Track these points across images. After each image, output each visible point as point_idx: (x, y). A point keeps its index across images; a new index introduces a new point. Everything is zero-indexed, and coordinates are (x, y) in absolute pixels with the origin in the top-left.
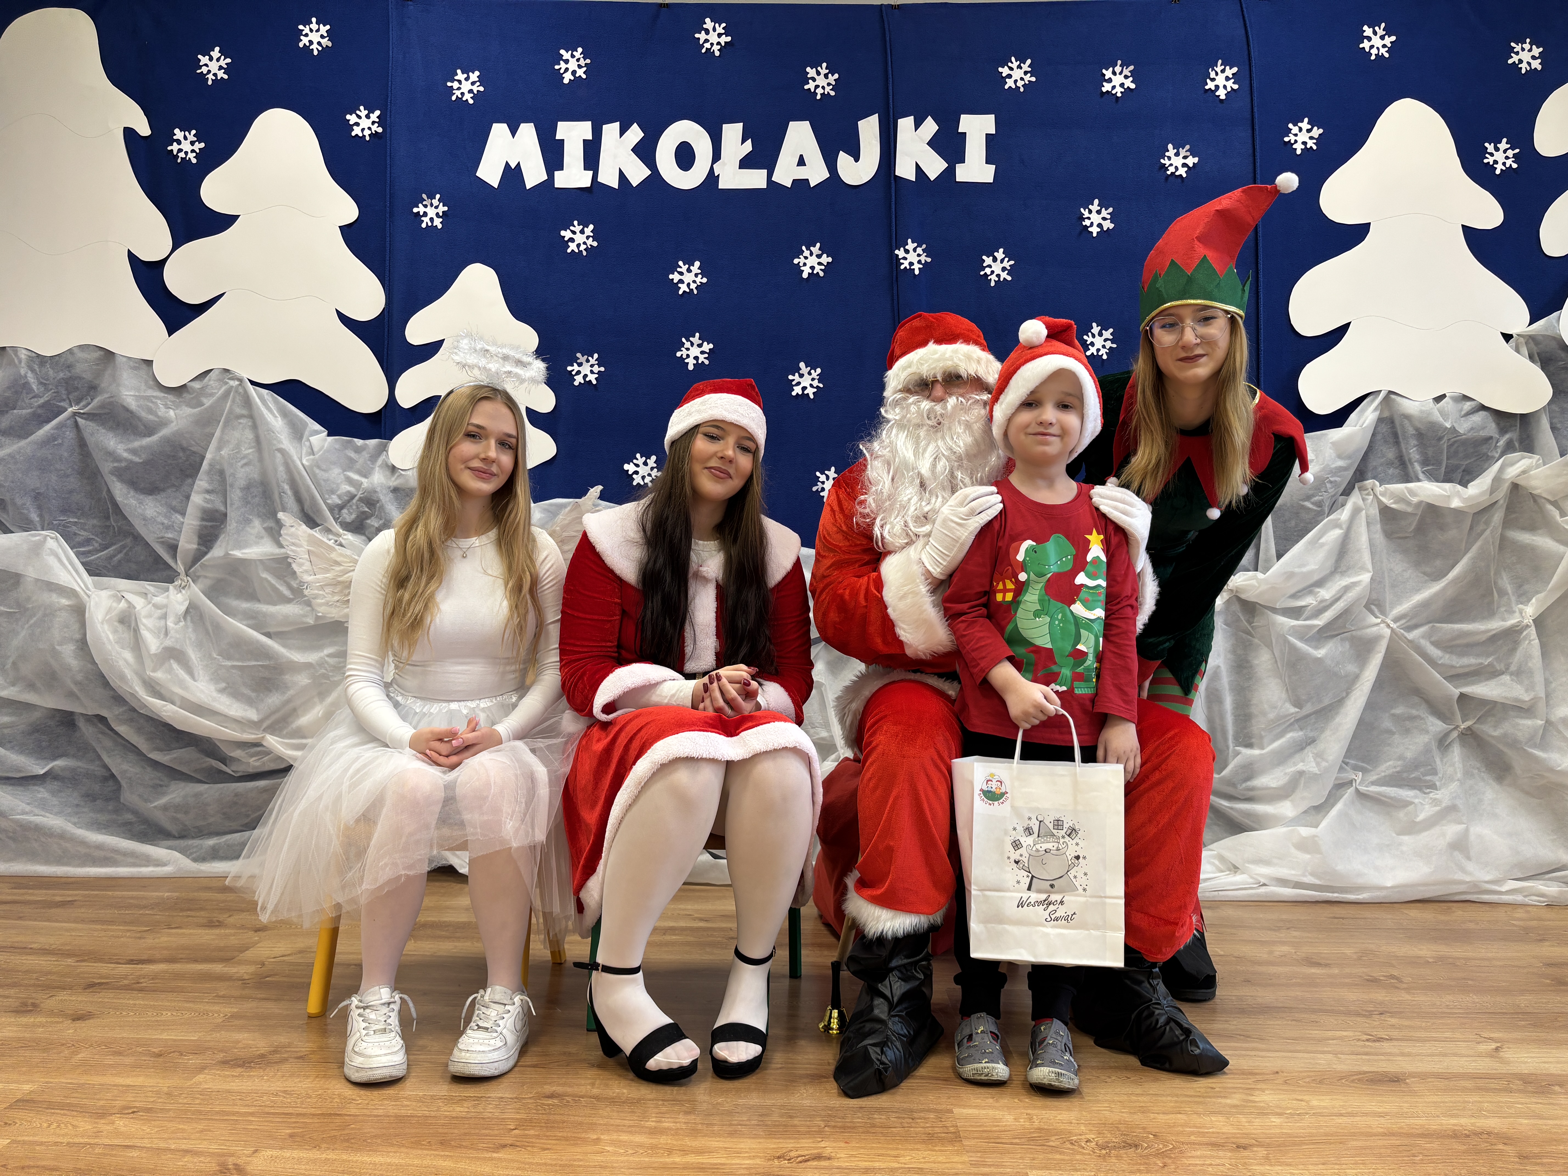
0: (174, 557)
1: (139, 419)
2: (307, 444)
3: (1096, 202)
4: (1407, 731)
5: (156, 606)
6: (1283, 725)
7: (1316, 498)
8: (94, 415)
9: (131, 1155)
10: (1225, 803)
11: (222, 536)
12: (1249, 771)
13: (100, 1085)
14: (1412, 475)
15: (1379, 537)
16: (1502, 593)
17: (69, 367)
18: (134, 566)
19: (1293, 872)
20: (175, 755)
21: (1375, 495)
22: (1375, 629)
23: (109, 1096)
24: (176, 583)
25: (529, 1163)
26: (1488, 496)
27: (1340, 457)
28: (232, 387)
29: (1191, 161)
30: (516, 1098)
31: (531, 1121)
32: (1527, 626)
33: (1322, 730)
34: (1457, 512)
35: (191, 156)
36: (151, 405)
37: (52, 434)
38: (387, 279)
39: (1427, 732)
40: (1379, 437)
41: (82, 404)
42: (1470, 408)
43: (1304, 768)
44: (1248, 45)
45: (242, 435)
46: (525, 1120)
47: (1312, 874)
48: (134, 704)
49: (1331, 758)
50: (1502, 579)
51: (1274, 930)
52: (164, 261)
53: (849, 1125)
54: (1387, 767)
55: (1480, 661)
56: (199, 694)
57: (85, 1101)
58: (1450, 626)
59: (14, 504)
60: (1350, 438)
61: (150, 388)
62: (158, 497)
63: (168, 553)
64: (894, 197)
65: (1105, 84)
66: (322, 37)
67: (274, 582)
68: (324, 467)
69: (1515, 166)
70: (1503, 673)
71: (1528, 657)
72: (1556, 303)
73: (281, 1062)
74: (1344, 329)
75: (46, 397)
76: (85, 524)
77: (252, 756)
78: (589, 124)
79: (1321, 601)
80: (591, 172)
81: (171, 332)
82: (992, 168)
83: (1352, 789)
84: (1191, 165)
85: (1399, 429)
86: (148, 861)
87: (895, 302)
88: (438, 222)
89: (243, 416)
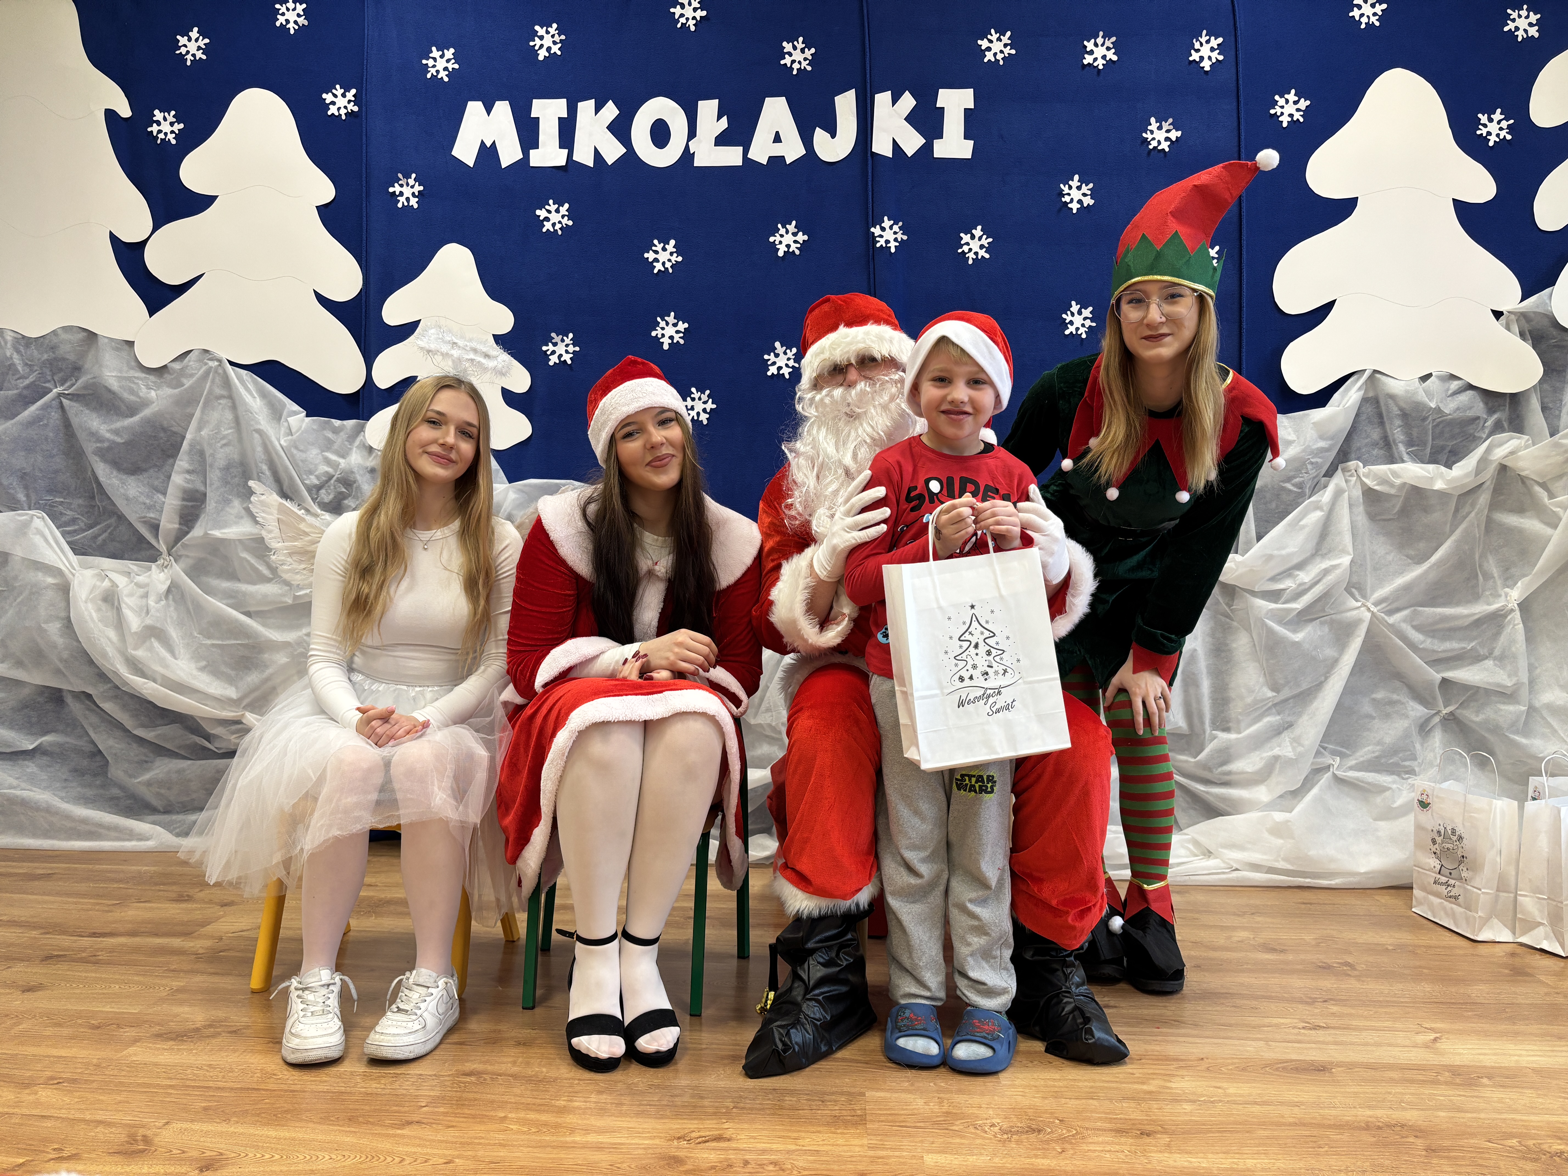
0: (156, 536)
1: (122, 400)
2: (286, 424)
3: (1077, 177)
4: (1387, 716)
5: (138, 585)
6: (1259, 710)
7: (1298, 480)
8: (78, 395)
10: (1200, 788)
11: (203, 516)
14: (1396, 455)
15: (1362, 519)
16: (1488, 576)
17: (53, 348)
18: (117, 546)
19: (1265, 857)
20: (159, 732)
21: (1358, 476)
22: (1355, 612)
24: (158, 562)
26: (1472, 478)
27: (1322, 437)
28: (211, 367)
29: (1174, 135)
32: (1512, 610)
33: (1300, 714)
34: (1441, 494)
35: (171, 137)
36: (132, 385)
37: (38, 415)
38: (364, 258)
39: (1407, 717)
40: (1363, 417)
41: (66, 385)
42: (1457, 387)
43: (1280, 753)
44: (1234, 15)
45: (221, 415)
46: (438, 1097)
47: (1285, 860)
48: (117, 682)
49: (1307, 743)
50: (1488, 562)
51: (1239, 915)
52: (145, 242)
53: (759, 1106)
54: (1365, 753)
55: (1462, 645)
56: (178, 672)
57: (16, 1072)
58: (1432, 609)
60: (1331, 418)
61: (132, 369)
62: (141, 477)
63: (151, 532)
64: (870, 174)
65: (1086, 56)
66: (299, 15)
67: (253, 561)
68: (302, 447)
69: (1509, 137)
70: (1486, 658)
71: (1513, 641)
72: (1550, 280)
73: (214, 1036)
74: (1329, 307)
75: (31, 379)
76: (71, 504)
77: (233, 733)
78: (564, 102)
79: (1300, 585)
80: (567, 151)
81: (151, 314)
82: (970, 143)
83: (1329, 775)
84: (1174, 139)
85: (1383, 408)
86: (131, 835)
87: (872, 280)
88: (413, 202)
89: (222, 397)
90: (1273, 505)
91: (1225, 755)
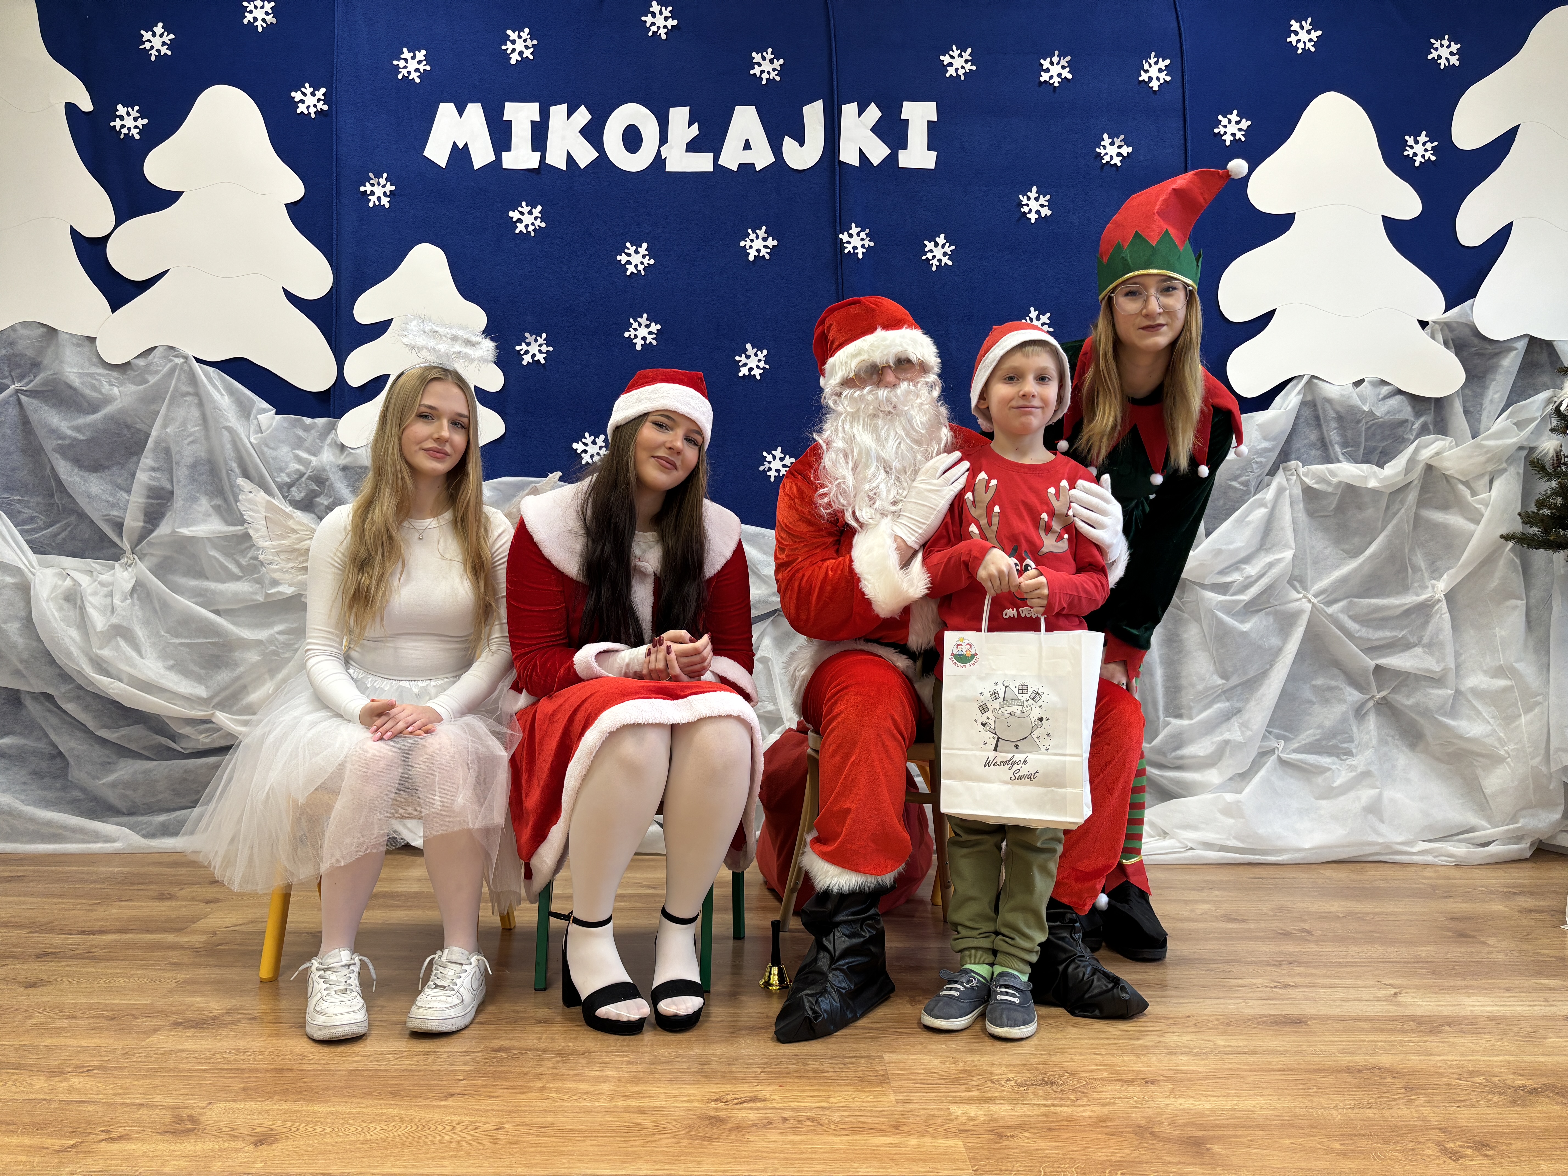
0: (120, 535)
1: (83, 396)
2: (255, 422)
3: (1035, 189)
4: (1326, 702)
5: (102, 584)
6: (1210, 697)
7: (1242, 478)
8: (37, 392)
9: (87, 1109)
10: (1159, 773)
11: (169, 514)
13: (54, 1046)
14: (1332, 455)
15: (1302, 516)
16: (1416, 569)
17: (12, 344)
18: (79, 544)
19: (1218, 836)
20: (123, 733)
21: (1298, 475)
22: (1297, 603)
23: (63, 1056)
24: (122, 561)
25: (476, 1110)
26: (1403, 477)
27: (1265, 438)
28: (177, 364)
29: (1126, 150)
30: (464, 1052)
31: (479, 1072)
32: (1439, 601)
33: (1247, 700)
34: (1374, 492)
35: (134, 132)
36: (94, 382)
38: (334, 258)
39: (1344, 701)
40: (1302, 420)
41: (25, 381)
42: (1387, 392)
43: (1230, 738)
44: (1180, 38)
45: (188, 412)
46: (474, 1071)
47: (1235, 838)
48: (82, 682)
49: (1255, 727)
50: (1416, 556)
51: (1198, 890)
52: (107, 237)
53: (784, 1070)
54: (1307, 736)
55: (1394, 634)
56: (146, 671)
57: (41, 1062)
58: (1367, 600)
60: (1274, 421)
61: (95, 365)
62: (103, 475)
63: (114, 531)
64: (838, 182)
65: (1042, 73)
66: (267, 13)
67: (222, 559)
68: (272, 445)
69: (1433, 158)
70: (1415, 645)
71: (1440, 630)
72: (1471, 292)
73: (235, 1022)
74: (1270, 315)
76: (29, 502)
77: (201, 733)
78: (536, 105)
79: (1247, 577)
80: (539, 154)
82: (934, 154)
83: (1274, 757)
84: (1125, 155)
85: (1320, 411)
86: (97, 837)
87: (840, 285)
88: (385, 201)
89: (188, 394)
90: (1221, 502)
91: (1179, 740)
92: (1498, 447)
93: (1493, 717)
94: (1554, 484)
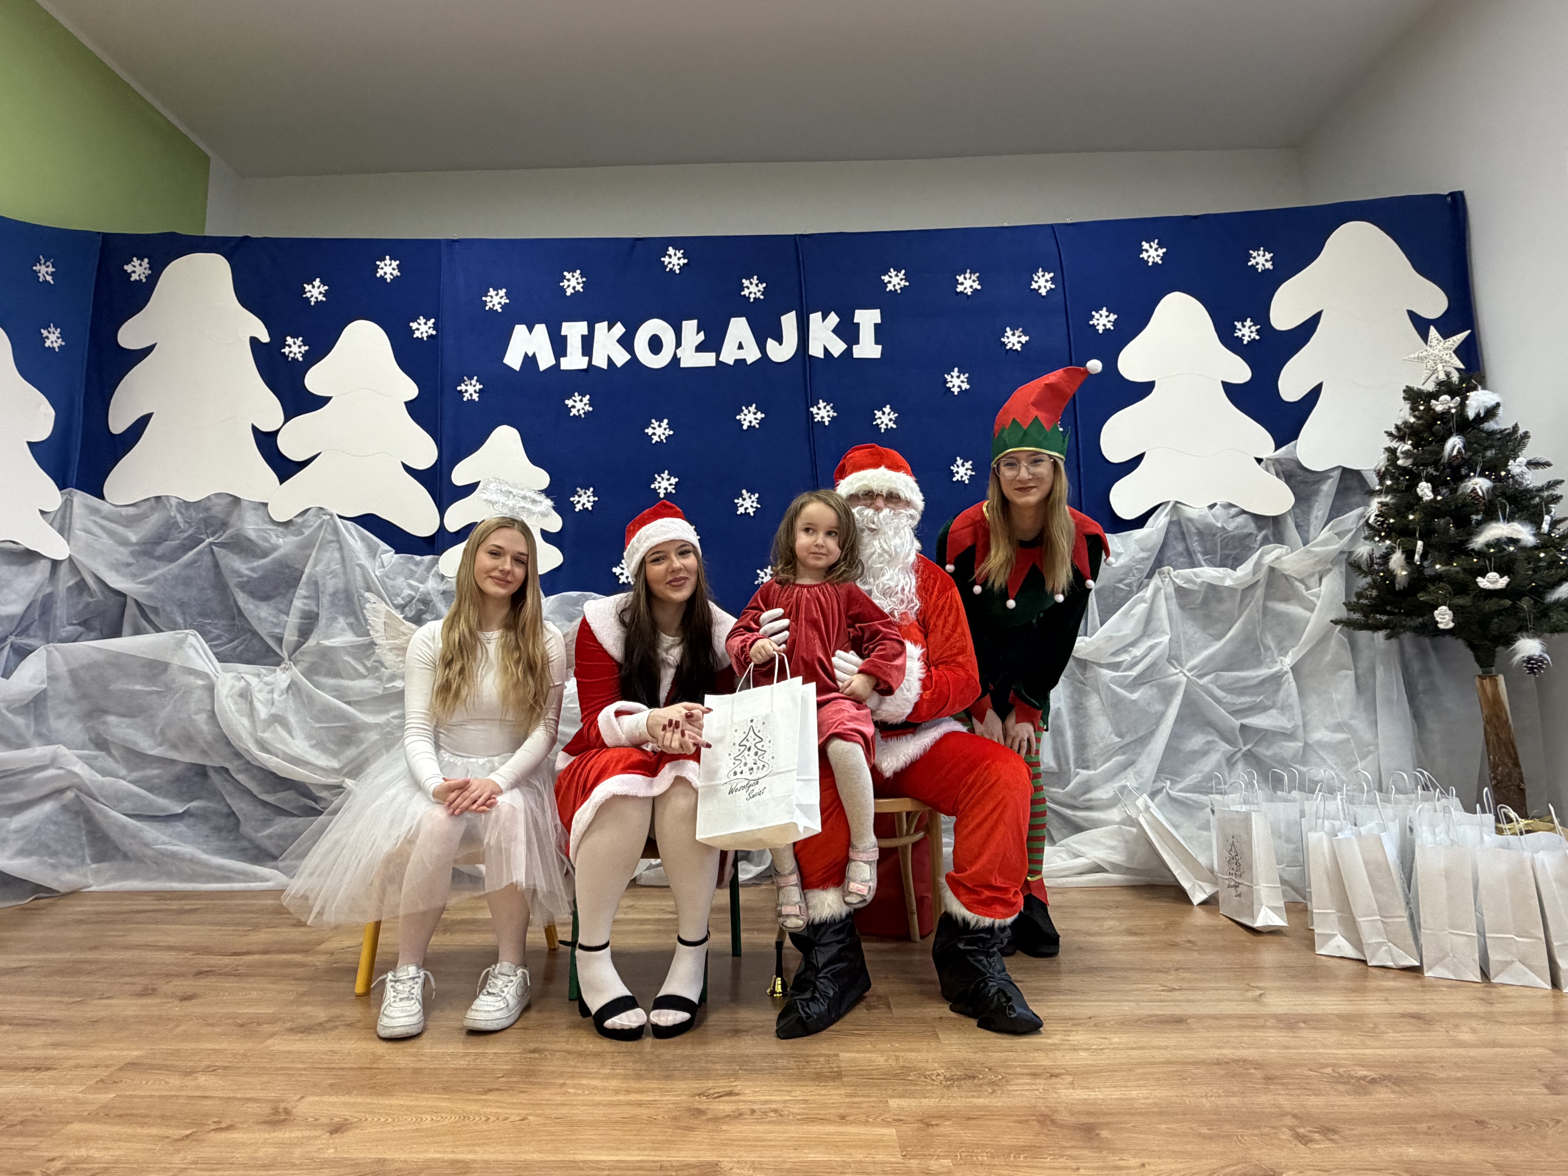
0: (281, 647)
1: (257, 545)
2: (380, 560)
3: (956, 369)
5: (266, 684)
6: (1110, 752)
7: (1127, 581)
8: (225, 543)
10: (1069, 812)
11: (316, 630)
12: (1087, 787)
14: (1196, 562)
15: (1175, 609)
16: (1268, 648)
17: (208, 509)
18: (251, 654)
20: (279, 796)
21: (1170, 578)
22: (1175, 677)
24: (282, 666)
26: (1251, 577)
27: (1143, 550)
28: (325, 520)
29: (1024, 339)
32: (1287, 672)
33: (1140, 754)
34: (1231, 589)
35: (299, 356)
36: (265, 535)
37: (194, 558)
38: (439, 439)
39: (1219, 753)
40: (1171, 535)
41: (216, 536)
42: (1235, 512)
43: (1126, 784)
44: (1060, 257)
45: (331, 555)
48: (248, 758)
49: (1147, 774)
50: (1266, 637)
52: (278, 431)
54: (1191, 779)
55: (1253, 698)
56: (295, 749)
58: (1230, 673)
59: (164, 610)
60: (1149, 536)
61: (266, 522)
62: (270, 603)
63: (276, 644)
64: (808, 370)
65: (958, 286)
66: (394, 269)
67: (352, 662)
68: (392, 577)
69: (1257, 338)
70: (1271, 708)
71: (1289, 695)
72: (1294, 435)
74: (1140, 457)
75: (190, 532)
76: (216, 624)
78: (585, 323)
79: (1134, 657)
80: (587, 358)
81: (281, 482)
82: (880, 347)
84: (1023, 342)
85: (1185, 529)
86: (256, 878)
87: (812, 445)
88: (475, 397)
89: (332, 541)
90: (1112, 600)
92: (1323, 552)
93: (1336, 764)
94: (1369, 579)
